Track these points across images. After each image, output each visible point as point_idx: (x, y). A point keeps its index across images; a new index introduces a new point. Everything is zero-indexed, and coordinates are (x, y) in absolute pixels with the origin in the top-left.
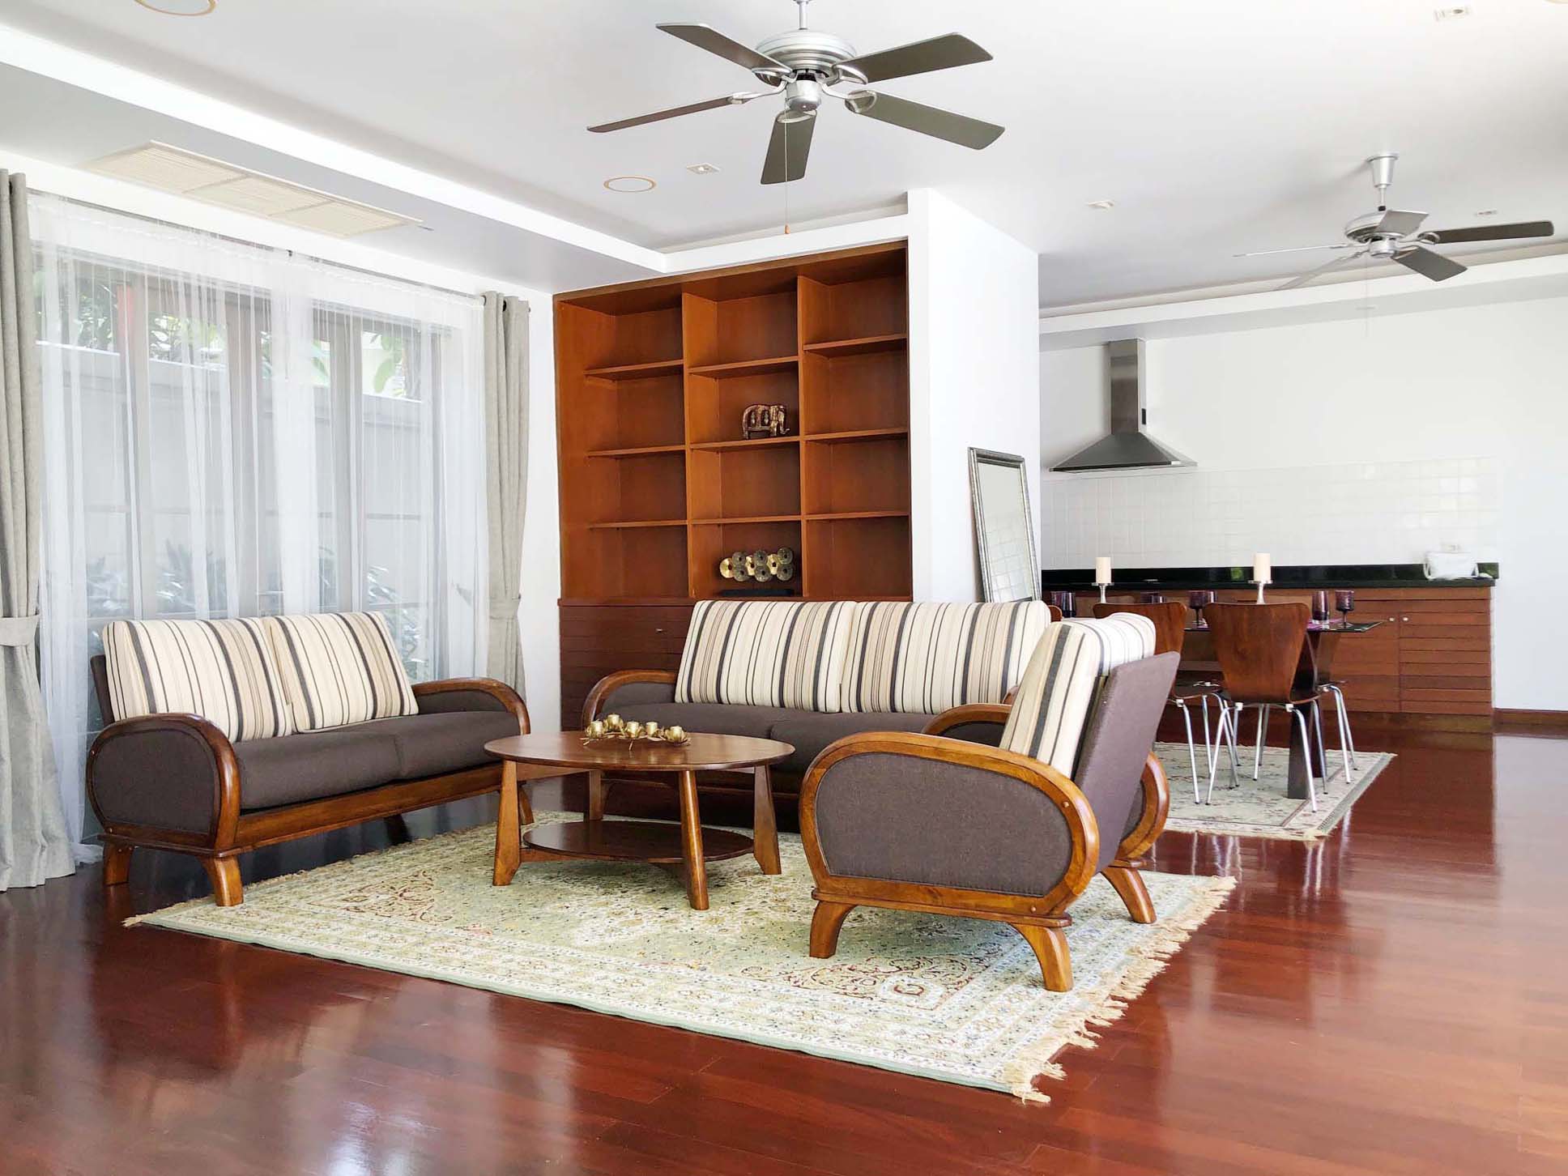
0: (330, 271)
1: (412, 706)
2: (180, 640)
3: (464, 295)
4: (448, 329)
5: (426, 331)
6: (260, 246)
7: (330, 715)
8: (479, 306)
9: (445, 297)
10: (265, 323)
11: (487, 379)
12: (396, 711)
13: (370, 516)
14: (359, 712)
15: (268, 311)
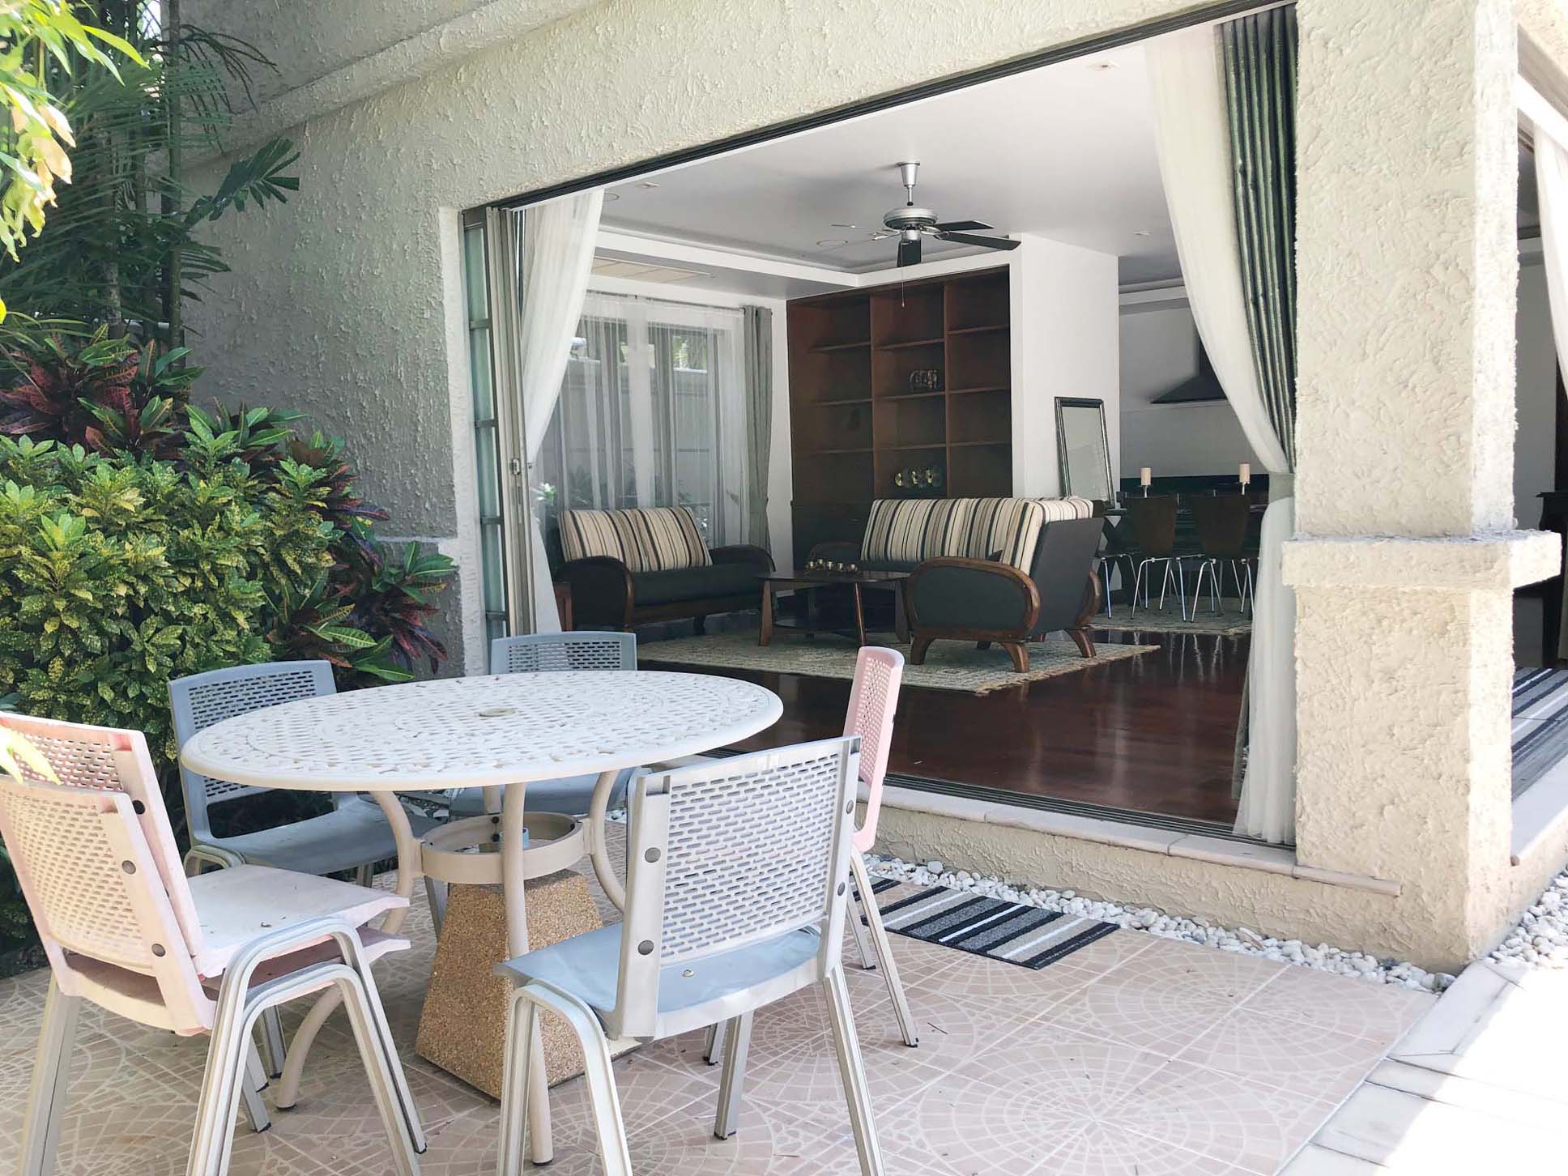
0: (658, 305)
1: (709, 561)
2: (594, 519)
3: (732, 309)
4: (723, 331)
5: (710, 333)
6: (621, 295)
7: (668, 562)
8: (741, 315)
9: (721, 312)
10: (624, 338)
11: (746, 362)
12: (701, 564)
13: (681, 450)
14: (683, 560)
15: (625, 330)
